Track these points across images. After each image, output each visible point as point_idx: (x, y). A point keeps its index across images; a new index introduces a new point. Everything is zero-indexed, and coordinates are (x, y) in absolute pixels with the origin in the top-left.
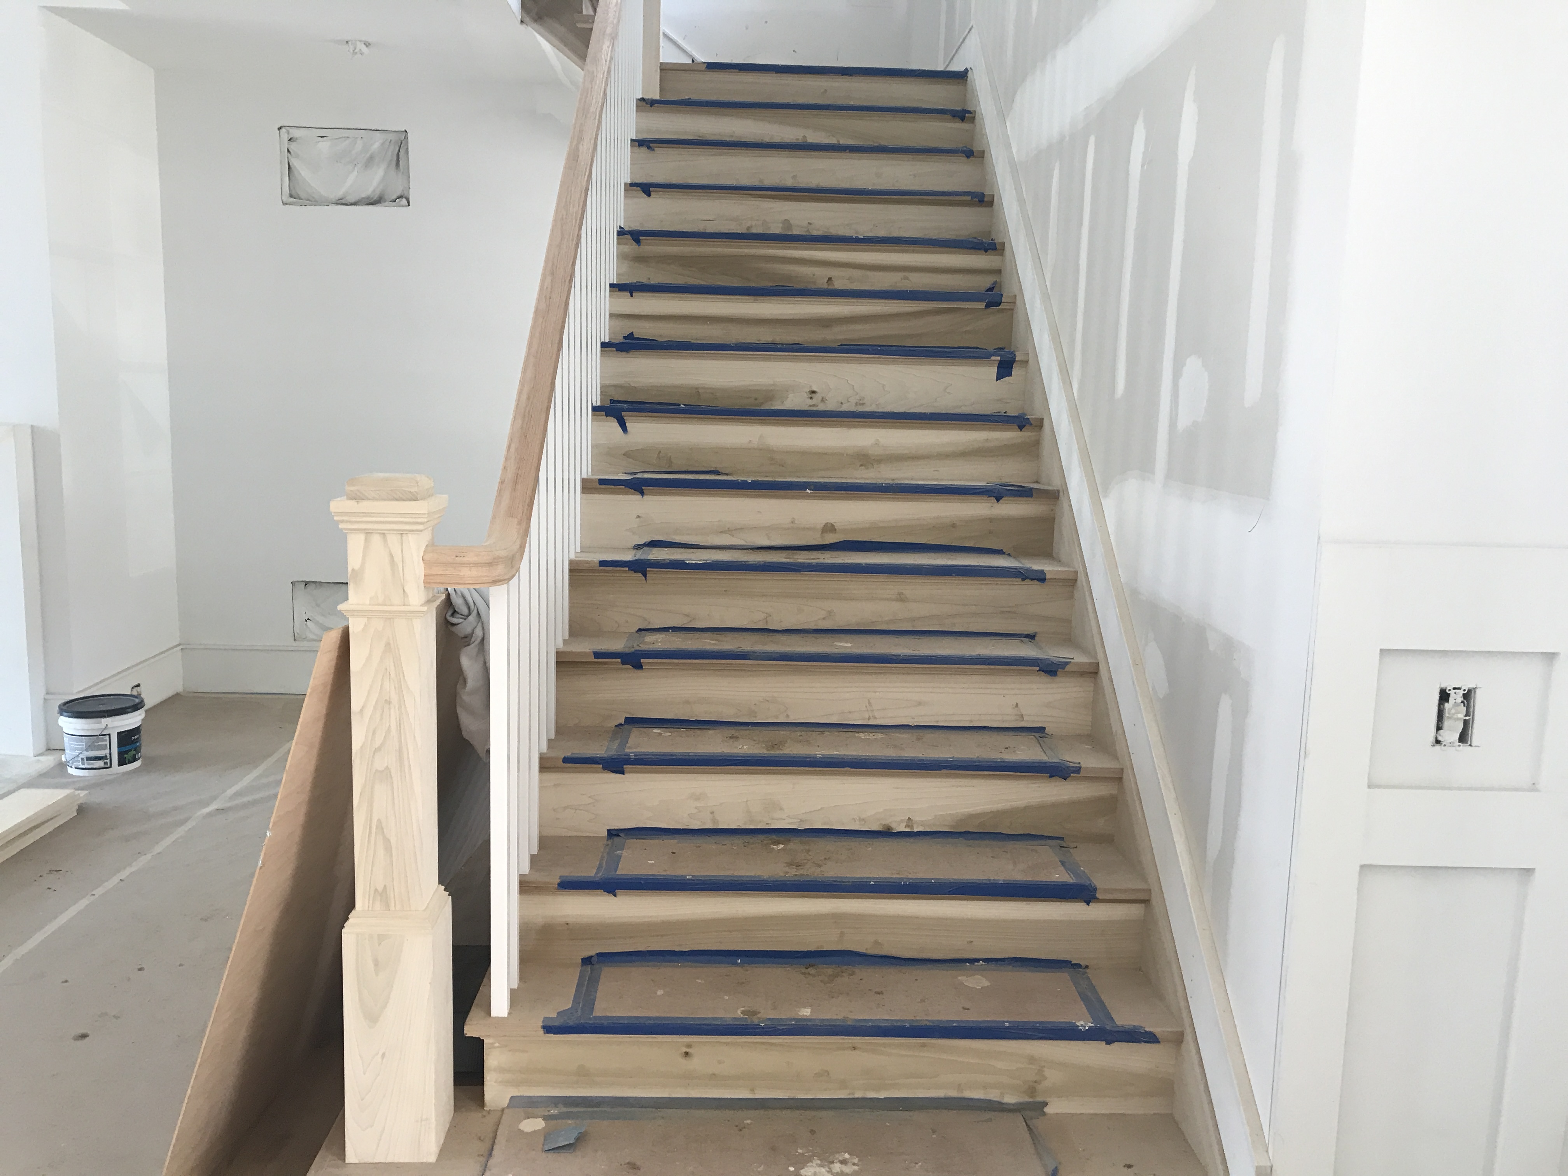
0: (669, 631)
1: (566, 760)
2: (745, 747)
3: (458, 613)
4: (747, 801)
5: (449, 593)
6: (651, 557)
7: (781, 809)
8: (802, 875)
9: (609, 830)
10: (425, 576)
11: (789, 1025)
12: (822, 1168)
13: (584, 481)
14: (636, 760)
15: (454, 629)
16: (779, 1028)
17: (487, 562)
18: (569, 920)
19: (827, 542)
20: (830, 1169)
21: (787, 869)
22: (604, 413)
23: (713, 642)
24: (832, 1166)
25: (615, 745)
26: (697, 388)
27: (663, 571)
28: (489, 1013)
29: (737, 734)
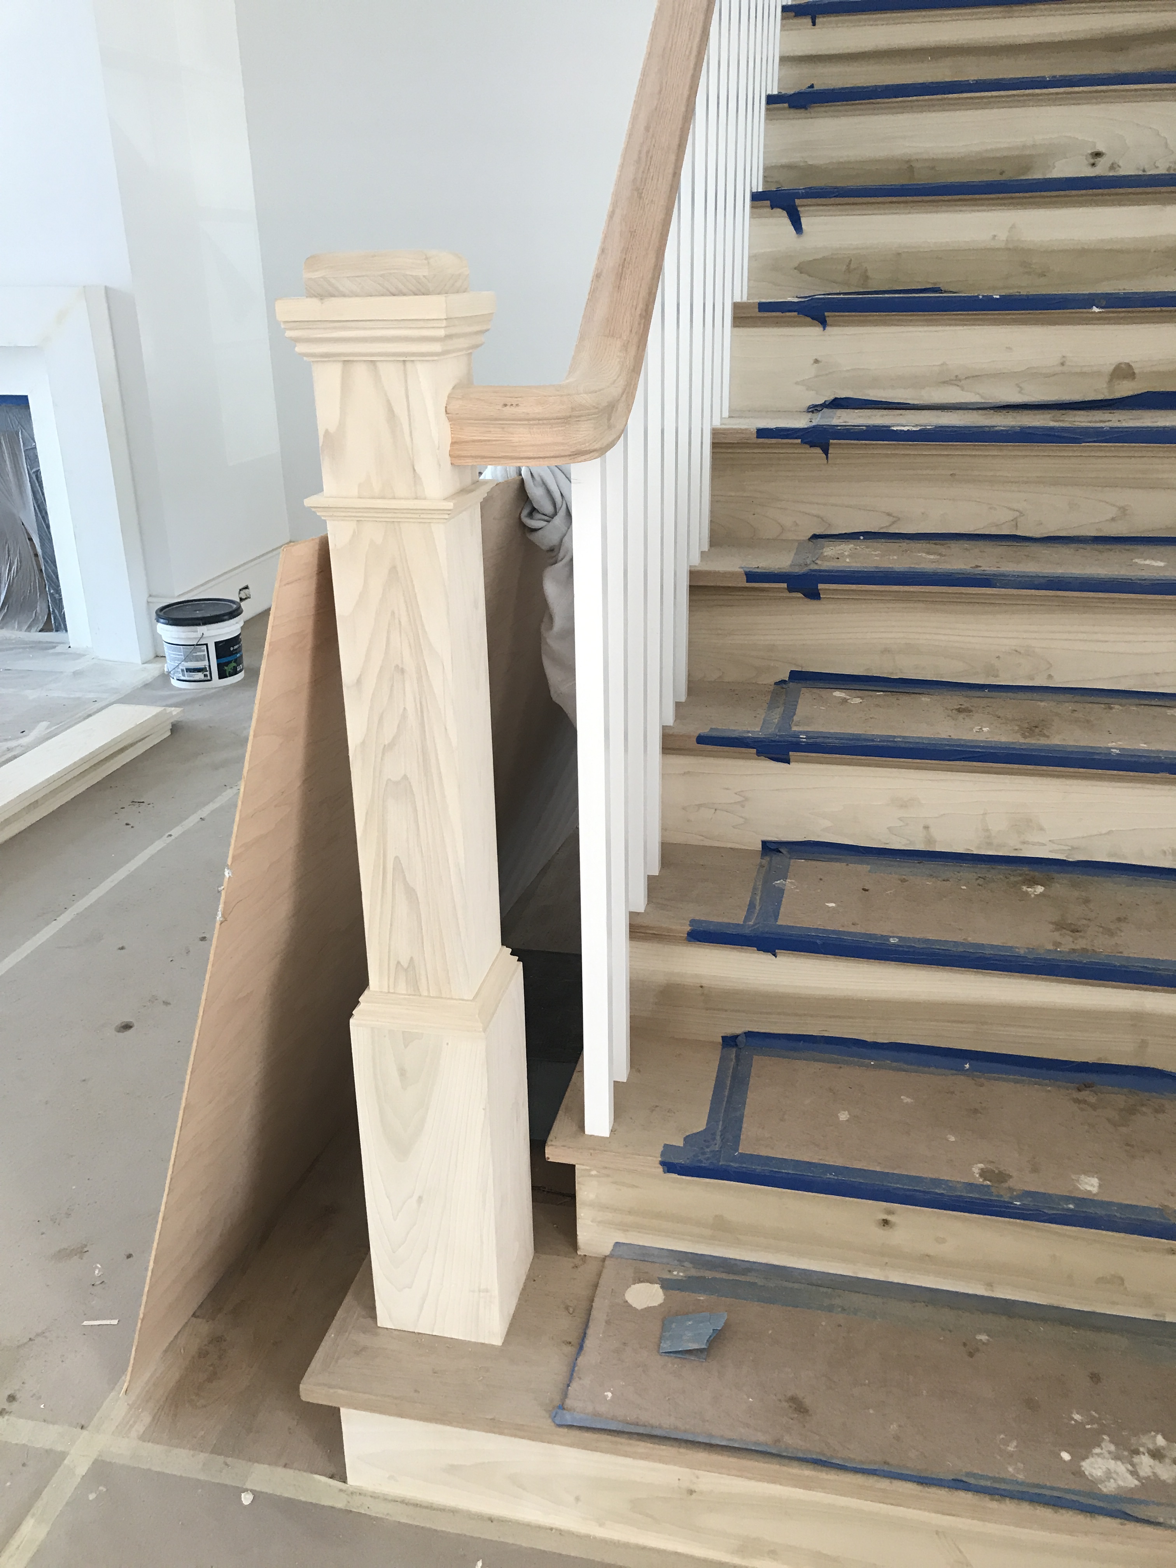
0: (859, 539)
1: (702, 740)
2: (985, 729)
3: (538, 512)
4: (985, 814)
5: (522, 480)
6: (835, 422)
7: (1042, 829)
8: (1084, 950)
9: (764, 843)
10: (453, 444)
11: (1063, 1209)
12: (1119, 1463)
13: (736, 306)
14: (807, 744)
15: (534, 537)
16: (1045, 1211)
17: (559, 415)
18: (704, 983)
19: (1118, 395)
20: (1133, 1465)
21: (1056, 936)
22: (768, 203)
23: (932, 557)
24: (1136, 1459)
25: (776, 716)
26: (908, 161)
27: (852, 444)
28: (581, 1126)
29: (966, 705)
